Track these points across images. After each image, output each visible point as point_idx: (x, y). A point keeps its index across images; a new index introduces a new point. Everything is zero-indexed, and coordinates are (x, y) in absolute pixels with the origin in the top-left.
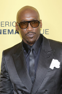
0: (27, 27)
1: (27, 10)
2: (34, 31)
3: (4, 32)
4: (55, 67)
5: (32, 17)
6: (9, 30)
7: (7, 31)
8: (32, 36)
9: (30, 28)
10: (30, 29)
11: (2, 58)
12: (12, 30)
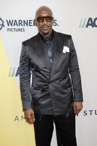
0: (43, 21)
1: (43, 9)
2: (48, 25)
5: (47, 13)
8: (46, 28)
9: (45, 22)
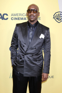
3: (18, 19)
4: (42, 38)
6: (21, 18)
7: (20, 18)
10: (32, 14)
11: (16, 27)
12: (23, 18)
